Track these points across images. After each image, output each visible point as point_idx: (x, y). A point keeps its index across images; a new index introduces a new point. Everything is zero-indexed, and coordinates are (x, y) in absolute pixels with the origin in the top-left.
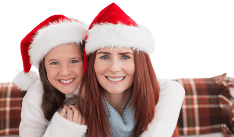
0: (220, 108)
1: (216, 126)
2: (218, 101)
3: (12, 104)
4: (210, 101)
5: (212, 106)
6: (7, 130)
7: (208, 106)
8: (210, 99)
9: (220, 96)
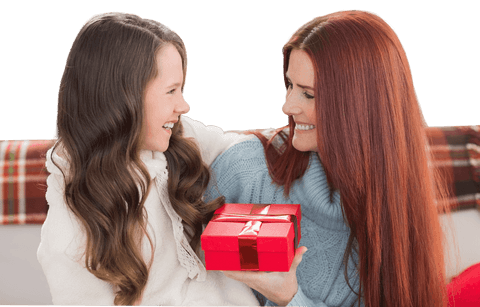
0: (471, 167)
1: (468, 198)
2: (467, 155)
3: (29, 170)
4: (453, 155)
5: (457, 163)
6: (22, 217)
7: (449, 163)
8: (451, 152)
9: (470, 146)
